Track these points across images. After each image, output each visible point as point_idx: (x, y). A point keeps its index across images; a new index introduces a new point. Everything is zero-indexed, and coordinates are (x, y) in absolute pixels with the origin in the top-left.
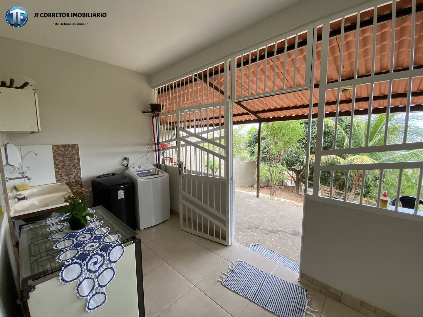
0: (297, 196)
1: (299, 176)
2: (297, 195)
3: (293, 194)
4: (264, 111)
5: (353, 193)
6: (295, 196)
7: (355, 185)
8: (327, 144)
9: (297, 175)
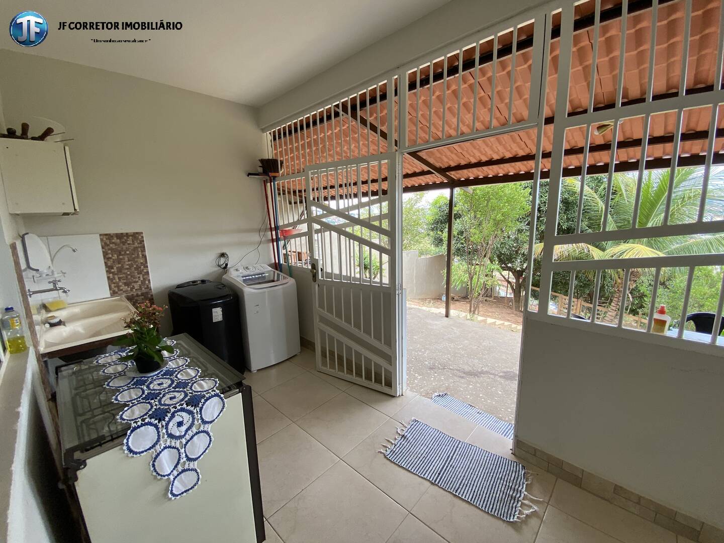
0: (516, 315)
1: (521, 280)
2: (515, 312)
3: (509, 311)
4: (459, 167)
5: (614, 308)
6: (513, 314)
7: (617, 294)
8: (571, 223)
9: (517, 278)
